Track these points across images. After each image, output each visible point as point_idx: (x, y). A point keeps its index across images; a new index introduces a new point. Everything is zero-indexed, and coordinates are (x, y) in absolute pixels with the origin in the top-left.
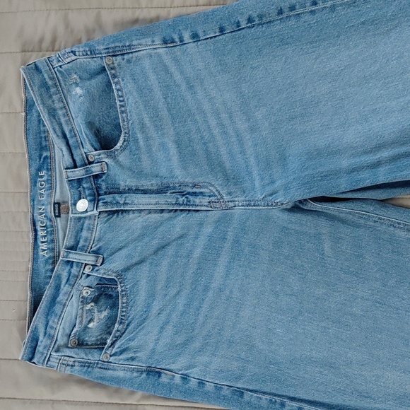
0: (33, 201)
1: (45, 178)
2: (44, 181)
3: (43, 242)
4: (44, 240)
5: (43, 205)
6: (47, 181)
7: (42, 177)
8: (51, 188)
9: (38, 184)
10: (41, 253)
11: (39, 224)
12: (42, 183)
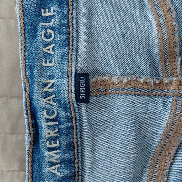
0: (31, 68)
1: (54, 22)
2: (52, 28)
3: (50, 149)
4: (53, 145)
5: (51, 77)
6: (58, 29)
7: (48, 19)
8: (67, 43)
9: (41, 35)
10: (47, 169)
11: (43, 116)
12: (49, 31)
